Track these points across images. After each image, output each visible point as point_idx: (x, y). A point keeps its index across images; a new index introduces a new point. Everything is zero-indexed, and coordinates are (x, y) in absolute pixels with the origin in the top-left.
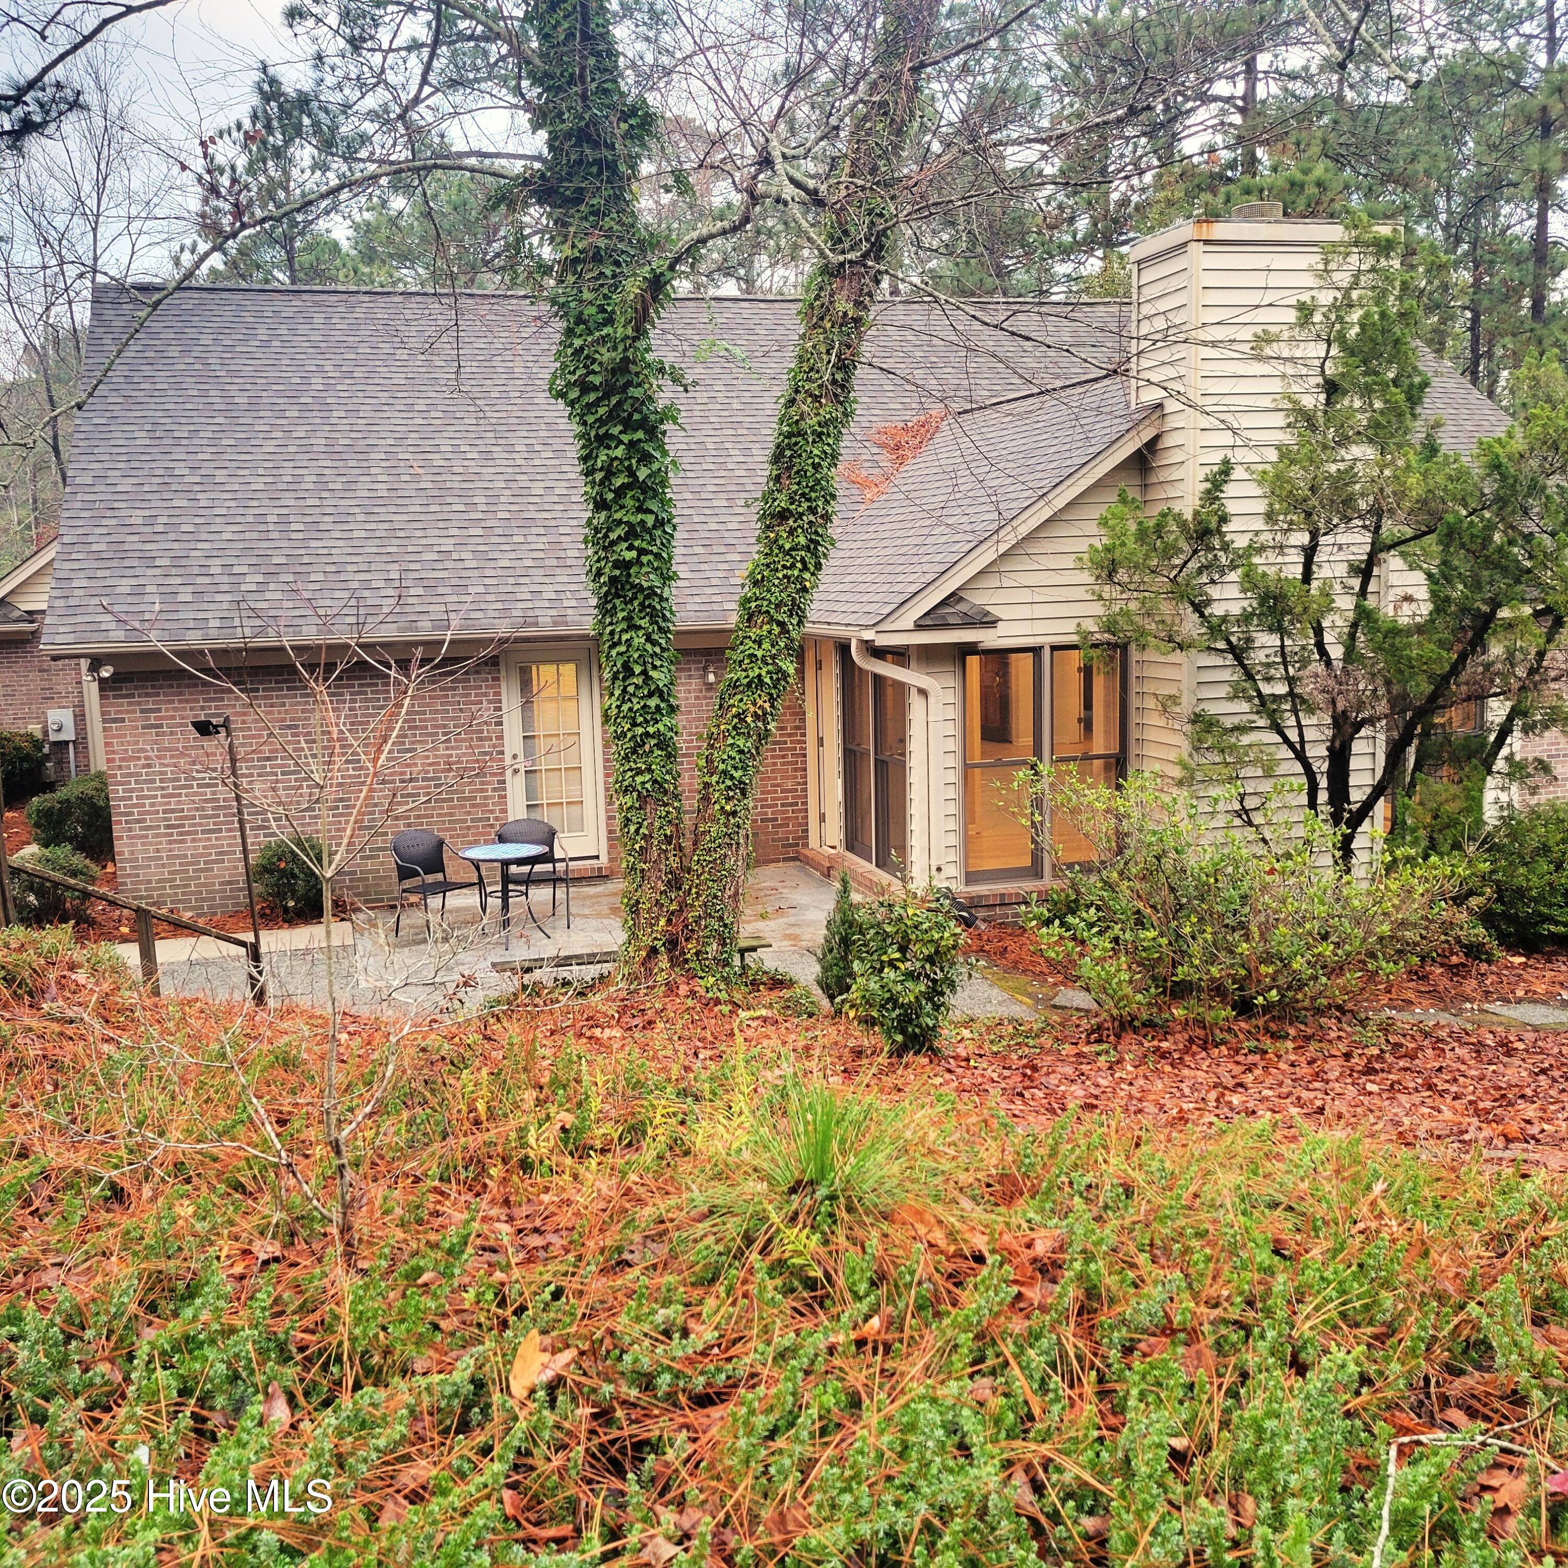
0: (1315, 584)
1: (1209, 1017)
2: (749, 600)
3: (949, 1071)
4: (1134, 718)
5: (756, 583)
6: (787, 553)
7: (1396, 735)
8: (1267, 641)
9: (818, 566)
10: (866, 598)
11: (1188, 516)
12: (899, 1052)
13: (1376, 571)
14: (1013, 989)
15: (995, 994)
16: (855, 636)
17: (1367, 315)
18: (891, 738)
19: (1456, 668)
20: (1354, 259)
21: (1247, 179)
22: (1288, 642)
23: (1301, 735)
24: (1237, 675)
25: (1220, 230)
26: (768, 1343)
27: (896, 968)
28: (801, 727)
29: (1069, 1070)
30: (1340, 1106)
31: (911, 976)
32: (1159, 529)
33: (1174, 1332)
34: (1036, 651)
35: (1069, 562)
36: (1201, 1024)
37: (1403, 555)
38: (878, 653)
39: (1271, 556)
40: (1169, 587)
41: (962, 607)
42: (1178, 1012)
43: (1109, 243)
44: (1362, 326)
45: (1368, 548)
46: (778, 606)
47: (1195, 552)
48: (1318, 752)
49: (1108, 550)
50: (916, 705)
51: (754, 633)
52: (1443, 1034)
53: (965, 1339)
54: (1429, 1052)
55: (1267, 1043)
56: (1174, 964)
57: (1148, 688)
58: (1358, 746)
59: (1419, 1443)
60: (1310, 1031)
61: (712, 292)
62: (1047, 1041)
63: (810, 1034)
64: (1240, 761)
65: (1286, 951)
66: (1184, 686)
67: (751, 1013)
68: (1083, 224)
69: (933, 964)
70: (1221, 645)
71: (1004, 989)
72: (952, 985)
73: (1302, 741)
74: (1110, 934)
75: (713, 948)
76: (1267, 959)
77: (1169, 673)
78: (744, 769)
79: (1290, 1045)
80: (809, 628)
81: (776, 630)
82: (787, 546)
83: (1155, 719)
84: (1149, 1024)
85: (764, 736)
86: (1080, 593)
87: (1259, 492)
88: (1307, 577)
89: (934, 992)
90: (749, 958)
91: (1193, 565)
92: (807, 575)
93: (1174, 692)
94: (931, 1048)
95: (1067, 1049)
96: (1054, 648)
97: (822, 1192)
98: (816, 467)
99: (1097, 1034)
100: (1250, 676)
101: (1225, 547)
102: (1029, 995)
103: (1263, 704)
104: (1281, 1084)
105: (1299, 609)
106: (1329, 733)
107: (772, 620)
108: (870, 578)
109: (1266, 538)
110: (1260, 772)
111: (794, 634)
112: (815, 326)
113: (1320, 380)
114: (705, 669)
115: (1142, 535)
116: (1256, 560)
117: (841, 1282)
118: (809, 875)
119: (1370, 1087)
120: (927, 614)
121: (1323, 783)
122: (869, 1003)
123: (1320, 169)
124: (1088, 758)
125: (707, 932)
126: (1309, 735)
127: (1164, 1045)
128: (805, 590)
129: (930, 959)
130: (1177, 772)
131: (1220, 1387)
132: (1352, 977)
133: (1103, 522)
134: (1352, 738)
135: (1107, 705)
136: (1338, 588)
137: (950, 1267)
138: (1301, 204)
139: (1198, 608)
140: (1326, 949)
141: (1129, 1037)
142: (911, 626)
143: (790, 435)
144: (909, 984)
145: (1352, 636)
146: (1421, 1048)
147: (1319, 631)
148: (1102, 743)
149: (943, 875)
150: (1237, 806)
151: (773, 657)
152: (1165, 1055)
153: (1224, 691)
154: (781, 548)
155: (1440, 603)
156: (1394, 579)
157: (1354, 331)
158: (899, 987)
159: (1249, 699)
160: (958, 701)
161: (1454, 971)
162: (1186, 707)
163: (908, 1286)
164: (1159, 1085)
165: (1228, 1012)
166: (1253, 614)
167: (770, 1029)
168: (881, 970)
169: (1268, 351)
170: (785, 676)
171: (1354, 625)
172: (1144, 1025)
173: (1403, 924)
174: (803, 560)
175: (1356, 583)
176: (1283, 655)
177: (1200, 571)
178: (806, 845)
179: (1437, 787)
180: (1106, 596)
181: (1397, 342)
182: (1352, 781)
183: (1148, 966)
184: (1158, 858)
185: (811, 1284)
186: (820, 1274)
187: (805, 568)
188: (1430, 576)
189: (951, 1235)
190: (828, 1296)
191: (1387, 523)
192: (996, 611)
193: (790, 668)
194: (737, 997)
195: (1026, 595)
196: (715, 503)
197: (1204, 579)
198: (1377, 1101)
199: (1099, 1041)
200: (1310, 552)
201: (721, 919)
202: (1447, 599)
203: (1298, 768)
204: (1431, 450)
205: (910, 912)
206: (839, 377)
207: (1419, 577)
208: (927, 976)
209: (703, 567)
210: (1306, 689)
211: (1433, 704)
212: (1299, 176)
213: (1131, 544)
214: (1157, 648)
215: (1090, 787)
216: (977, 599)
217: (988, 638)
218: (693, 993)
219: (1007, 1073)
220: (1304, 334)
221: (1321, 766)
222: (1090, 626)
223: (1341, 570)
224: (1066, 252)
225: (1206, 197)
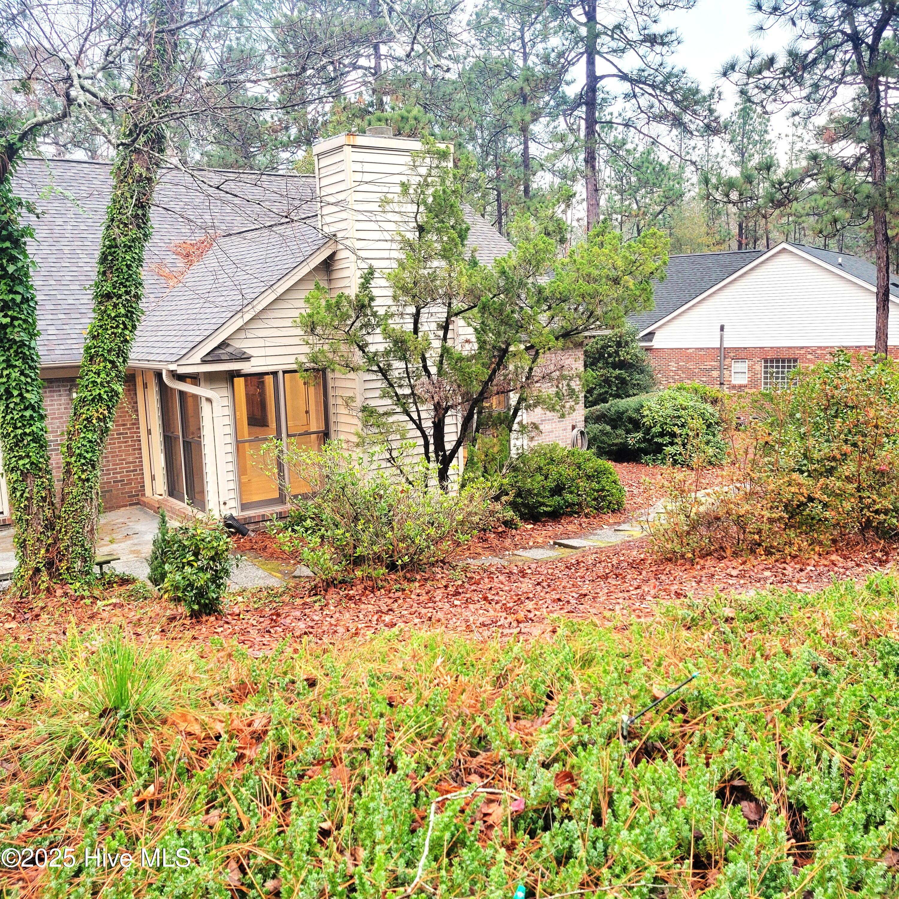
0: (420, 334)
1: (374, 574)
2: (90, 348)
3: (227, 623)
4: (332, 410)
5: (94, 337)
6: (113, 319)
7: (465, 413)
8: (398, 365)
9: (134, 327)
10: (171, 345)
11: (353, 297)
12: (195, 615)
13: (451, 327)
14: (272, 569)
15: (260, 573)
16: (165, 368)
17: (436, 191)
18: (192, 428)
19: (491, 378)
20: (428, 160)
21: (378, 113)
22: (410, 366)
23: (419, 416)
24: (385, 385)
25: (360, 140)
26: (79, 815)
27: (192, 566)
28: (136, 423)
29: (298, 614)
30: (440, 615)
31: (201, 569)
32: (338, 305)
33: (324, 762)
34: (275, 374)
35: (289, 323)
36: (370, 578)
37: (463, 318)
38: (181, 378)
39: (397, 319)
40: (345, 336)
41: (229, 350)
42: (359, 573)
43: (309, 143)
44: (434, 197)
45: (445, 315)
46: (109, 351)
47: (358, 317)
48: (428, 424)
49: (310, 316)
50: (205, 407)
51: (95, 368)
52: (493, 569)
53: (203, 789)
54: (486, 580)
55: (406, 585)
56: (355, 547)
57: (340, 392)
58: (447, 420)
59: (447, 799)
60: (427, 576)
61: (68, 157)
62: (286, 598)
63: (142, 611)
64: (388, 431)
65: (412, 534)
66: (357, 392)
67: (106, 602)
68: (293, 131)
69: (214, 561)
70: (375, 368)
71: (265, 570)
72: (227, 572)
73: (420, 419)
74: (319, 533)
75: (78, 565)
76: (403, 539)
77: (349, 384)
78: (93, 452)
79: (417, 584)
80: (131, 363)
81: (109, 366)
82: (113, 315)
83: (342, 410)
84: (343, 582)
85: (105, 431)
86: (297, 341)
87: (387, 284)
88: (416, 331)
89: (216, 579)
90: (105, 567)
91: (358, 324)
92: (127, 332)
93: (351, 395)
94: (216, 611)
95: (298, 601)
96: (285, 372)
97: (121, 713)
98: (129, 267)
99: (314, 591)
100: (391, 385)
101: (374, 314)
102: (280, 572)
103: (398, 400)
104: (411, 607)
105: (412, 348)
106: (433, 413)
107: (105, 360)
108: (173, 333)
109: (394, 309)
110: (398, 437)
111: (121, 368)
112: (122, 181)
113: (415, 224)
114: (70, 390)
115: (329, 307)
116: (390, 321)
117: (130, 767)
118: (146, 513)
119: (457, 603)
120: (208, 354)
121: (431, 441)
122: (177, 588)
123: (416, 111)
124: (307, 433)
125: (74, 555)
126: (423, 415)
127: (351, 592)
128: (126, 341)
129: (212, 559)
130: (355, 439)
131: (349, 788)
132: (446, 545)
133: (307, 300)
134: (444, 417)
135: (317, 402)
136: (432, 336)
137: (201, 746)
138: (407, 129)
139: (362, 348)
140: (432, 531)
141: (332, 590)
142: (199, 361)
143: (110, 247)
144: (201, 574)
145: (441, 362)
146: (482, 578)
147: (424, 359)
148: (316, 425)
149: (227, 506)
150: (388, 456)
151: (108, 382)
152: (350, 598)
153: (378, 393)
154: (109, 315)
155: (482, 344)
156: (461, 331)
157: (430, 200)
158: (195, 577)
159: (391, 397)
160: (231, 404)
161: (501, 535)
162: (358, 403)
163: (172, 763)
164: (347, 615)
165: (384, 570)
166: (390, 351)
167: (118, 611)
168: (183, 567)
169: (388, 208)
170: (117, 394)
171: (442, 356)
172: (340, 582)
173: (470, 514)
174: (124, 323)
175: (441, 333)
176: (408, 373)
177: (361, 328)
178: (144, 495)
179: (487, 440)
180: (310, 342)
181: (452, 206)
182: (446, 439)
183: (340, 549)
184: (343, 489)
185: (112, 772)
186: (117, 765)
187: (126, 328)
188: (476, 329)
189: (203, 726)
190: (123, 778)
191: (454, 302)
192: (250, 352)
193: (119, 388)
194: (96, 593)
195: (260, 342)
196: (72, 287)
197: (364, 332)
198: (459, 610)
199: (315, 595)
200: (417, 317)
201: (83, 546)
202: (485, 342)
203: (419, 434)
204: (474, 263)
205: (199, 532)
206: (140, 212)
207: (471, 330)
208: (212, 569)
209: (65, 327)
210: (419, 391)
211: (482, 396)
212: (406, 114)
213: (322, 311)
214: (340, 371)
215: (304, 451)
216: (237, 344)
217: (246, 367)
218: (66, 594)
219: (262, 620)
220: (405, 199)
221: (430, 432)
222: (303, 359)
223: (434, 326)
224: (285, 146)
225: (358, 121)
